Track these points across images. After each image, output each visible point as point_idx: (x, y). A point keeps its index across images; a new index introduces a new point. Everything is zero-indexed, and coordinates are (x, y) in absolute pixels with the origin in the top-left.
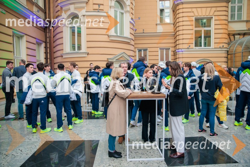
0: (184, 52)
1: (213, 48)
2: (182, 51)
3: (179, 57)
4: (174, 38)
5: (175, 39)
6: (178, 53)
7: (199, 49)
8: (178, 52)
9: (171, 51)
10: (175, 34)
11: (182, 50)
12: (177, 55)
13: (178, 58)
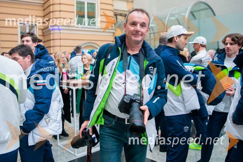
0: (62, 31)
1: (99, 28)
2: (60, 30)
3: (54, 38)
4: (42, 9)
5: (44, 10)
6: (52, 32)
7: (82, 28)
8: (53, 30)
9: (38, 30)
10: (44, 4)
11: (60, 28)
12: (52, 34)
13: (53, 40)
